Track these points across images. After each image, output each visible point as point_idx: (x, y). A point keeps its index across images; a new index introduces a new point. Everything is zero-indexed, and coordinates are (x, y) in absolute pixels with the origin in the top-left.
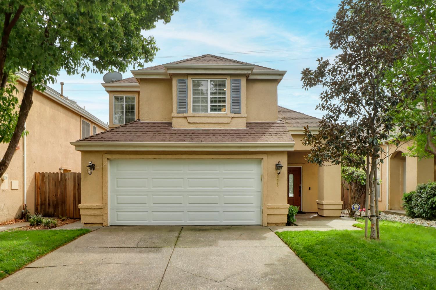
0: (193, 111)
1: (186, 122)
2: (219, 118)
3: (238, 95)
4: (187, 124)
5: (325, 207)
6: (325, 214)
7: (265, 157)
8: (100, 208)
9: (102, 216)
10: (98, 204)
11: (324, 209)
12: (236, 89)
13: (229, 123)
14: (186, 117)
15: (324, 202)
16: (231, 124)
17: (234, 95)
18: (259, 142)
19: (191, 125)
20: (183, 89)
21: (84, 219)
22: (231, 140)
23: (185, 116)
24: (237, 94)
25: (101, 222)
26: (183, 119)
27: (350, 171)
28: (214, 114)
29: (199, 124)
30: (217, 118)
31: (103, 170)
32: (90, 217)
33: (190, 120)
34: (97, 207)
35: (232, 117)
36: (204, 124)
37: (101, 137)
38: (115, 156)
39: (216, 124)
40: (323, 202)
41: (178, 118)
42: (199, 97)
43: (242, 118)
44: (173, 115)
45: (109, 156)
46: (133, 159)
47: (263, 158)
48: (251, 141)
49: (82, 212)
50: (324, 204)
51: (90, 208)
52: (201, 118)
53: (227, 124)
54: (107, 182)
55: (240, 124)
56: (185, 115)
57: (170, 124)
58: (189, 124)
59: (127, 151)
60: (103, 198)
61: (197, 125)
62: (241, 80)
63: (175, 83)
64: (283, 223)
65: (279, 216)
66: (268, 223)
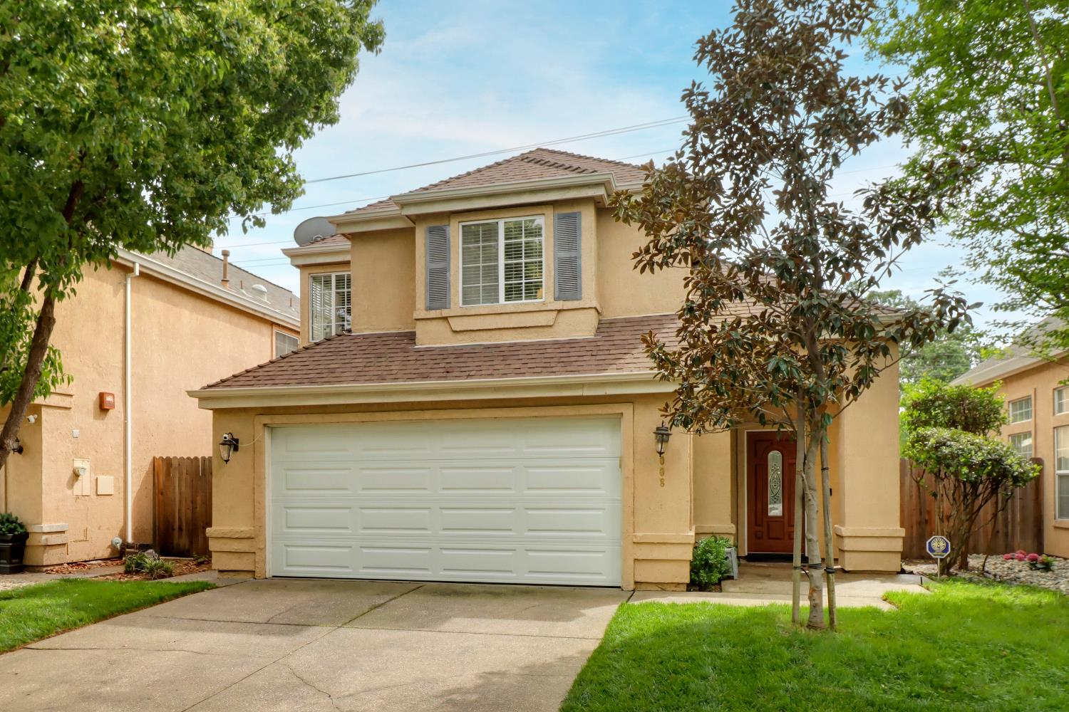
0: (465, 302)
1: (449, 329)
2: (525, 315)
3: (573, 254)
4: (450, 334)
5: (848, 545)
6: (850, 563)
7: (627, 410)
8: (248, 536)
9: (252, 556)
10: (244, 528)
11: (846, 549)
12: (569, 237)
13: (550, 326)
14: (445, 319)
15: (845, 531)
16: (555, 328)
17: (564, 255)
18: (611, 373)
19: (459, 337)
20: (440, 250)
21: (218, 562)
22: (539, 370)
23: (444, 315)
24: (570, 250)
25: (251, 568)
26: (440, 321)
27: (932, 441)
28: (514, 305)
29: (477, 333)
30: (521, 315)
31: (257, 451)
32: (230, 556)
33: (457, 324)
34: (243, 536)
35: (559, 311)
36: (489, 333)
37: (254, 377)
38: (278, 420)
39: (520, 331)
40: (843, 529)
41: (429, 322)
42: (479, 267)
43: (586, 311)
44: (416, 316)
45: (266, 420)
46: (317, 424)
47: (622, 414)
48: (591, 371)
49: (213, 546)
50: (844, 534)
51: (229, 535)
52: (482, 317)
53: (546, 329)
54: (262, 478)
55: (580, 327)
56: (445, 313)
57: (411, 337)
58: (454, 335)
59: (304, 407)
60: (257, 516)
61: (473, 334)
62: (580, 213)
63: (421, 236)
64: (679, 584)
65: (668, 565)
66: (636, 583)
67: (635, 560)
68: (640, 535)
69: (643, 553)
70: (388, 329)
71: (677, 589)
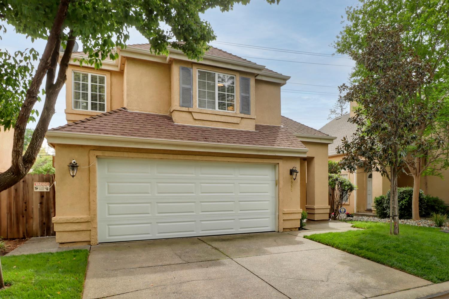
0: (200, 106)
1: (192, 117)
2: (228, 117)
3: (247, 95)
4: (192, 120)
5: (316, 211)
6: (317, 218)
7: (281, 162)
8: (86, 220)
9: (88, 232)
10: (84, 216)
11: (315, 213)
12: (246, 88)
13: (238, 124)
14: (190, 112)
16: (240, 125)
17: (244, 95)
18: (276, 147)
19: (197, 122)
21: (60, 238)
22: (247, 142)
23: (190, 110)
24: (246, 93)
25: (88, 239)
26: (187, 114)
28: (222, 112)
29: (206, 122)
30: (226, 117)
31: (90, 171)
32: (71, 234)
33: (196, 116)
34: (82, 220)
35: (242, 118)
36: (211, 123)
39: (224, 124)
40: (315, 206)
41: (181, 112)
42: (205, 91)
43: (252, 120)
44: (174, 108)
45: (99, 153)
47: (278, 163)
48: (267, 145)
49: (56, 228)
50: (315, 208)
51: (71, 221)
52: (208, 115)
53: (236, 125)
54: (95, 187)
55: (248, 126)
56: (191, 110)
57: (170, 118)
58: (194, 120)
60: (91, 208)
61: (204, 122)
62: (250, 79)
63: (177, 70)
64: (296, 228)
65: (293, 221)
66: (283, 229)
67: (284, 220)
68: (286, 210)
69: (286, 217)
70: (149, 112)
71: (296, 230)
